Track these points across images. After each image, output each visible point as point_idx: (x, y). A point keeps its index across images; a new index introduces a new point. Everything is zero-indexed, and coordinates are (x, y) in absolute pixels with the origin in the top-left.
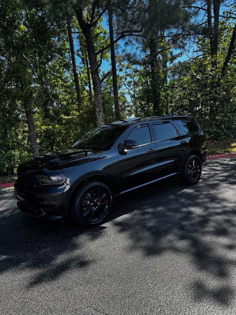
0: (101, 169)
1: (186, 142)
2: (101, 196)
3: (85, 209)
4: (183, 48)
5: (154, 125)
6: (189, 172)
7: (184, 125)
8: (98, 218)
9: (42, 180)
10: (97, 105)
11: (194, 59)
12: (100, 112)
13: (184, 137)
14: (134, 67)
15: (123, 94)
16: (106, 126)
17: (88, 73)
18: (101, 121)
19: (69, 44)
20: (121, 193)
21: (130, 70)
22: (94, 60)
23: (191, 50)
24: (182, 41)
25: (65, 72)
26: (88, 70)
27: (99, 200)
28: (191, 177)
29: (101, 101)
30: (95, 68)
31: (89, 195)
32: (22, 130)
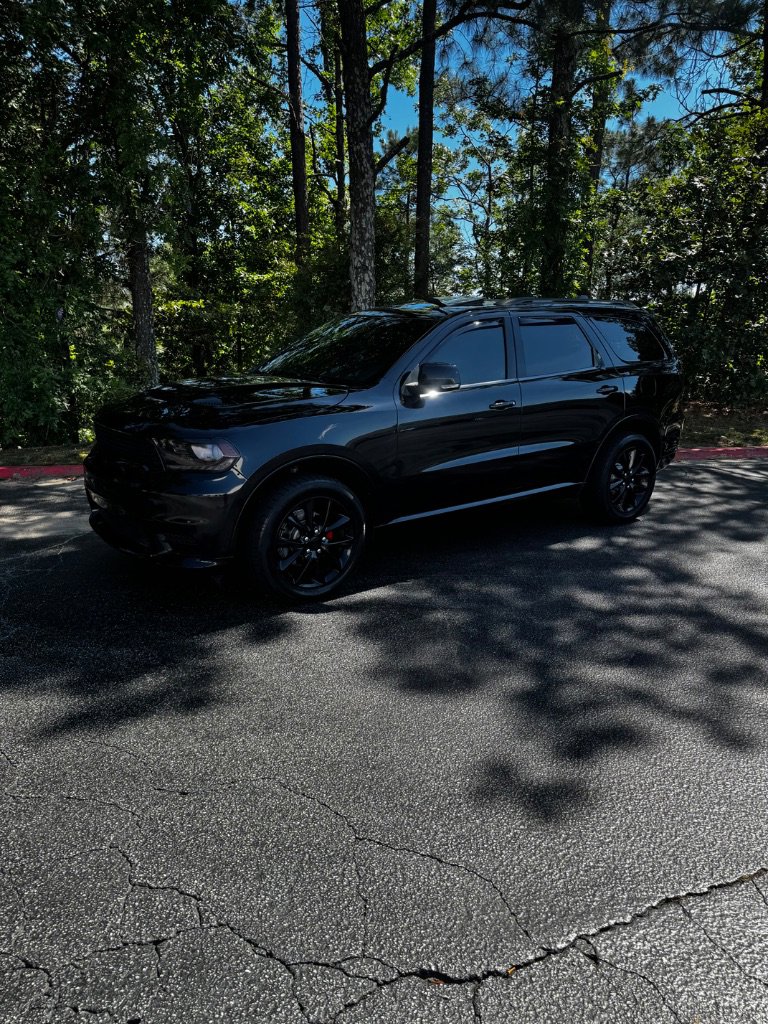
0: (343, 441)
1: (616, 389)
2: (333, 519)
3: (285, 552)
4: (671, 72)
5: (521, 325)
6: (612, 486)
7: (628, 339)
8: (321, 580)
9: (169, 456)
10: (357, 247)
11: (701, 116)
12: (365, 269)
13: (611, 372)
14: (494, 125)
15: (448, 217)
16: (377, 313)
17: (339, 135)
18: (364, 301)
19: (284, 24)
20: (394, 522)
21: (482, 136)
22: (362, 93)
23: (698, 84)
24: (668, 50)
25: (265, 120)
26: (339, 125)
27: (329, 531)
28: (618, 502)
29: (370, 234)
30: (361, 119)
31: (300, 514)
32: (110, 306)
